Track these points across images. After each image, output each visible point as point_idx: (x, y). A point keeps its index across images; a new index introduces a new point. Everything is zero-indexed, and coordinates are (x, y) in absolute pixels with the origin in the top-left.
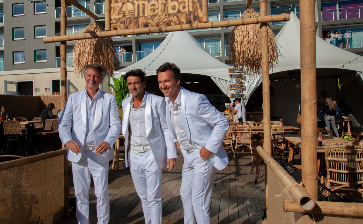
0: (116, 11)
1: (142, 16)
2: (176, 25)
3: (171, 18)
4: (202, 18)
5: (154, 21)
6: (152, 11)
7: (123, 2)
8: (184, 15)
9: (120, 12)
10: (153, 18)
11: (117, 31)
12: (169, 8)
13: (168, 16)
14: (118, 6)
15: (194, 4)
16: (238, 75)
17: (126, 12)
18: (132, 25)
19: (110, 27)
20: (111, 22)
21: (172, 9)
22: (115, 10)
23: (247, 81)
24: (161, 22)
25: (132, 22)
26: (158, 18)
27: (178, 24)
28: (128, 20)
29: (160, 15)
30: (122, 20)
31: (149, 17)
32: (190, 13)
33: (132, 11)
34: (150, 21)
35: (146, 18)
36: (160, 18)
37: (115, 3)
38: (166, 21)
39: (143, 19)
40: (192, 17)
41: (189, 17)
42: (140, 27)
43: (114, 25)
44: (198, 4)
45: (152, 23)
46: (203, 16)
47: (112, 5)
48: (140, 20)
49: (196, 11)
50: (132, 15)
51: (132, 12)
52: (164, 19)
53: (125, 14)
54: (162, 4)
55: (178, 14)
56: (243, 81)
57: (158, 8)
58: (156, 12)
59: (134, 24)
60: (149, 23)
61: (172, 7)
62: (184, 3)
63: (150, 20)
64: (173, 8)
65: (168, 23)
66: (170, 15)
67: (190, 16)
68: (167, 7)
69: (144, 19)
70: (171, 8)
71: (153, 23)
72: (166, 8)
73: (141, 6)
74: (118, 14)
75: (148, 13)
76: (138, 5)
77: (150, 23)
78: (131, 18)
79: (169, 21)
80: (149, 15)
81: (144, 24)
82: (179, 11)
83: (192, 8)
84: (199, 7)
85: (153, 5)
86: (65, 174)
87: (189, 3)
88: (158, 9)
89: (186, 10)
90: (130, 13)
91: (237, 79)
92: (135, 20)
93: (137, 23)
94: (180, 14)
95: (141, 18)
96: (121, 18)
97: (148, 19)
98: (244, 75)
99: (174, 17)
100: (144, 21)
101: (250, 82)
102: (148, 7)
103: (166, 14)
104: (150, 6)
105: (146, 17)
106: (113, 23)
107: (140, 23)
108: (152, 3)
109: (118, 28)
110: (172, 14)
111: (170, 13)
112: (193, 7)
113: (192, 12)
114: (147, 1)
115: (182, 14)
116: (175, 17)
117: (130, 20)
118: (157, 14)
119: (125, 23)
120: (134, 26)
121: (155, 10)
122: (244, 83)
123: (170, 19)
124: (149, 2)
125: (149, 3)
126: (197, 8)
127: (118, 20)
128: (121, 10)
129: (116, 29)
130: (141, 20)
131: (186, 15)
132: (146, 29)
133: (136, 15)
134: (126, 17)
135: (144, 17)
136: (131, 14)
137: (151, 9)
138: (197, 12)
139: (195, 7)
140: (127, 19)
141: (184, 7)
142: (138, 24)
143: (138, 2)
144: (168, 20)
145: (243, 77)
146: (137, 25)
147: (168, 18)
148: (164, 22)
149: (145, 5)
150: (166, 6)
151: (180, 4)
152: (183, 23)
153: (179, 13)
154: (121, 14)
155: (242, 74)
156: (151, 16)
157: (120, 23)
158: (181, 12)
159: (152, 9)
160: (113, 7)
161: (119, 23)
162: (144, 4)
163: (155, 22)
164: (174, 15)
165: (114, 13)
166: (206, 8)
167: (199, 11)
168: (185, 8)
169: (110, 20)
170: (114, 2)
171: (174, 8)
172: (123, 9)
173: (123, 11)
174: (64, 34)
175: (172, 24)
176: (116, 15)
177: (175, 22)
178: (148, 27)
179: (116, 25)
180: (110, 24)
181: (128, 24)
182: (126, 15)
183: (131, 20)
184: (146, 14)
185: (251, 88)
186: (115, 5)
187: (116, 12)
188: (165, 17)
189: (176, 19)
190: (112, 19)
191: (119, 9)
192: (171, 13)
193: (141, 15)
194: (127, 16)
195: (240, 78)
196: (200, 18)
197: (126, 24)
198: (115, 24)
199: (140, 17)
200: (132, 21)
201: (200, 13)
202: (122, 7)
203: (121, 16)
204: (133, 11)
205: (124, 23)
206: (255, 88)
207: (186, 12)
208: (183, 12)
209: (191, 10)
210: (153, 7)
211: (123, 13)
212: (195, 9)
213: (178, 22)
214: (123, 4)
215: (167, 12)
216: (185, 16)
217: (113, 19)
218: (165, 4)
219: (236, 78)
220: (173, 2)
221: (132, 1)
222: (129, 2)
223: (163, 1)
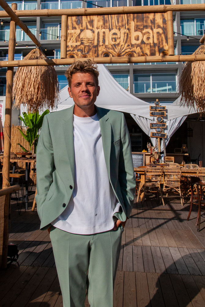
0: (74, 38)
1: (103, 45)
2: (139, 56)
4: (168, 51)
6: (113, 40)
7: (82, 29)
8: (148, 47)
9: (78, 39)
10: (114, 48)
11: (74, 59)
12: (131, 38)
13: (130, 47)
14: (75, 33)
15: (159, 36)
16: (159, 114)
17: (84, 40)
18: (91, 53)
19: (66, 55)
20: (68, 49)
21: (135, 39)
22: (72, 37)
23: (168, 119)
24: (123, 52)
25: (91, 51)
26: (120, 48)
27: (142, 55)
28: (86, 48)
29: (122, 45)
30: (79, 48)
31: (110, 46)
32: (155, 45)
33: (91, 39)
34: (110, 51)
35: (106, 47)
36: (122, 48)
37: (73, 29)
38: (128, 52)
39: (103, 48)
40: (157, 48)
41: (154, 49)
42: (100, 57)
43: (70, 52)
44: (163, 36)
45: (113, 53)
46: (169, 48)
47: (69, 31)
48: (100, 49)
49: (161, 43)
50: (91, 43)
51: (91, 40)
52: (127, 49)
53: (84, 42)
54: (125, 33)
55: (141, 45)
56: (165, 120)
57: (120, 37)
58: (118, 41)
59: (93, 53)
60: (110, 53)
61: (135, 37)
62: (148, 34)
63: (111, 49)
64: (136, 39)
65: (130, 54)
66: (132, 46)
67: (155, 47)
68: (130, 37)
69: (104, 48)
70: (134, 38)
71: (115, 52)
72: (129, 38)
73: (101, 35)
74: (75, 41)
75: (109, 42)
76: (98, 33)
77: (111, 52)
78: (90, 46)
79: (131, 52)
80: (110, 44)
81: (104, 53)
82: (143, 42)
83: (157, 40)
84: (164, 39)
85: (115, 34)
86: (5, 217)
87: (154, 34)
88: (120, 38)
89: (151, 41)
90: (88, 40)
91: (159, 117)
92: (95, 49)
93: (97, 52)
94: (144, 45)
95: (101, 47)
96: (79, 45)
97: (109, 49)
98: (166, 114)
99: (137, 48)
100: (105, 50)
101: (172, 122)
102: (109, 36)
103: (129, 44)
104: (111, 34)
105: (107, 46)
106: (69, 50)
107: (100, 52)
108: (114, 31)
109: (75, 56)
110: (135, 44)
111: (132, 43)
112: (158, 39)
113: (157, 43)
114: (108, 30)
115: (145, 45)
116: (139, 48)
117: (89, 48)
118: (119, 44)
119: (83, 51)
120: (93, 55)
121: (117, 39)
122: (166, 122)
123: (133, 49)
124: (110, 30)
125: (111, 32)
126: (162, 40)
127: (75, 47)
128: (79, 37)
129: (72, 57)
130: (101, 49)
131: (151, 46)
132: (107, 59)
133: (96, 43)
134: (84, 45)
135: (104, 46)
136: (90, 42)
137: (112, 38)
138: (162, 44)
139: (160, 39)
140: (85, 47)
141: (148, 38)
142: (98, 53)
143: (98, 29)
144: (131, 50)
145: (165, 116)
146: (96, 54)
147: (130, 49)
148: (127, 53)
149: (106, 34)
150: (129, 35)
151: (144, 34)
152: (147, 55)
153: (143, 45)
154: (78, 41)
155: (164, 113)
156: (112, 45)
157: (78, 50)
158: (145, 43)
159: (114, 38)
160: (70, 34)
161: (76, 51)
162: (104, 33)
163: (116, 52)
164: (138, 46)
165: (71, 40)
166: (172, 41)
167: (164, 44)
168: (150, 40)
169: (67, 46)
170: (71, 28)
171: (137, 39)
172: (82, 36)
173: (81, 38)
174: (12, 60)
175: (135, 55)
176: (73, 42)
177: (138, 53)
178: (108, 56)
179: (72, 52)
180: (67, 51)
181: (86, 52)
182: (84, 43)
183: (90, 48)
184: (107, 43)
185: (174, 127)
186: (73, 31)
187: (74, 39)
188: (127, 47)
189: (140, 50)
190: (68, 46)
191: (76, 36)
192: (134, 44)
193: (101, 43)
194: (85, 44)
195: (162, 116)
196: (166, 50)
197: (85, 52)
198: (72, 51)
199: (100, 46)
200: (91, 49)
201: (165, 46)
202: (80, 34)
203: (79, 43)
204: (92, 39)
205: (82, 51)
206: (177, 127)
207: (150, 43)
208: (147, 44)
209: (156, 41)
210: (114, 36)
211: (81, 41)
212: (160, 41)
213: (141, 54)
214: (82, 31)
215: (129, 42)
216: (150, 48)
217: (70, 46)
218: (128, 34)
219: (158, 117)
220: (136, 32)
221: (91, 28)
222: (87, 29)
223: (125, 30)
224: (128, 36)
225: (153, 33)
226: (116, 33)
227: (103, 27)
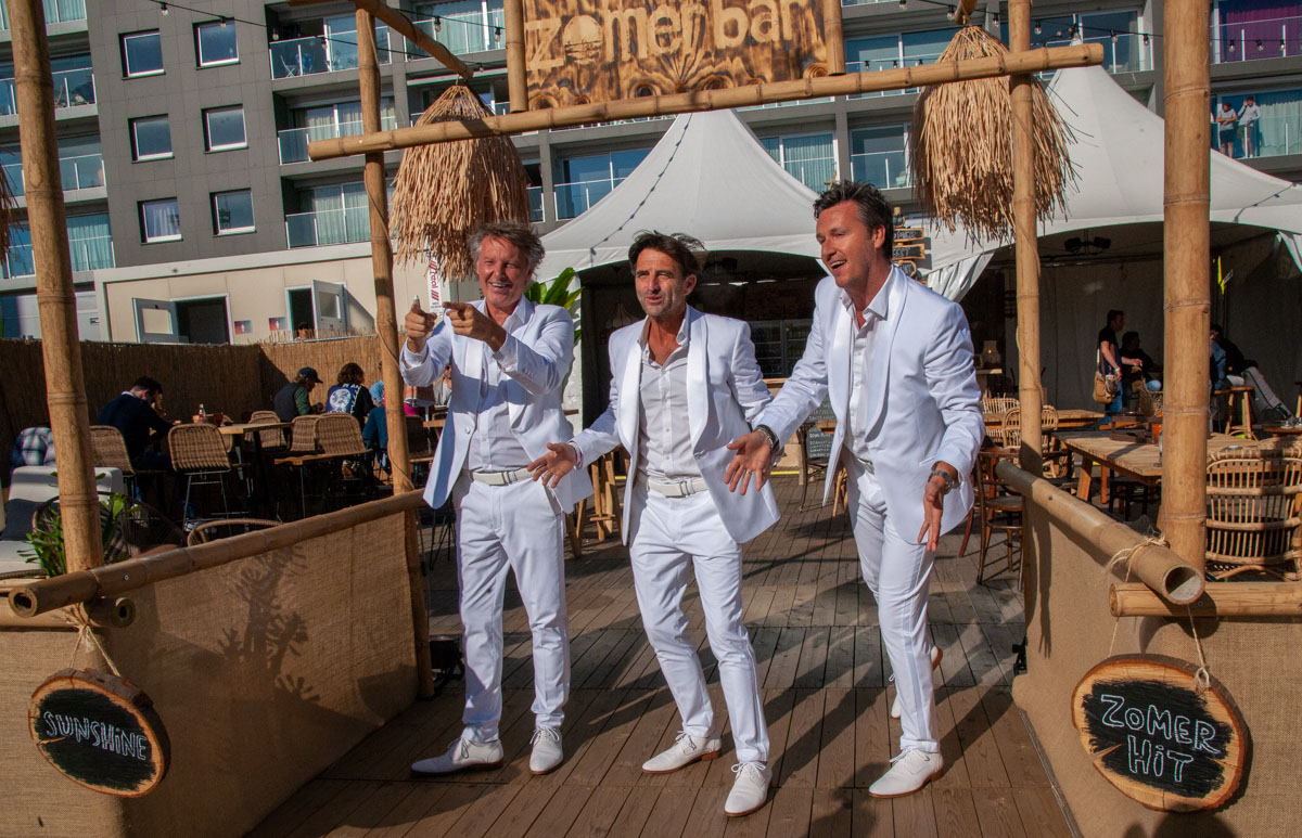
0: (544, 46)
1: (631, 61)
2: (740, 84)
3: (725, 64)
4: (826, 62)
5: (668, 76)
6: (662, 41)
7: (565, 13)
8: (767, 53)
9: (555, 47)
10: (666, 65)
11: (549, 110)
12: (715, 31)
13: (713, 58)
14: (548, 30)
15: (799, 17)
16: (905, 253)
17: (575, 49)
18: (597, 89)
19: (527, 100)
20: (530, 83)
21: (726, 34)
22: (539, 43)
23: (934, 269)
24: (693, 76)
25: (598, 81)
26: (682, 64)
27: (749, 83)
28: (582, 75)
29: (688, 56)
30: (563, 74)
31: (653, 62)
32: (786, 45)
33: (595, 45)
34: (655, 75)
35: (641, 64)
36: (688, 65)
37: (538, 18)
38: (708, 75)
39: (632, 70)
40: (792, 57)
41: (783, 58)
42: (626, 98)
43: (537, 91)
44: (809, 14)
45: (664, 82)
46: (829, 53)
47: (528, 26)
48: (623, 72)
49: (804, 40)
50: (596, 56)
51: (596, 48)
52: (703, 67)
53: (574, 55)
54: (694, 16)
55: (746, 51)
56: (923, 272)
57: (681, 31)
58: (675, 44)
59: (603, 86)
60: (654, 83)
61: (725, 27)
62: (764, 14)
63: (657, 71)
64: (730, 32)
65: (714, 81)
66: (719, 54)
67: (787, 54)
68: (711, 29)
69: (636, 70)
70: (722, 31)
71: (668, 80)
72: (707, 30)
73: (625, 27)
74: (550, 55)
75: (649, 48)
76: (616, 23)
77: (657, 81)
78: (595, 68)
79: (716, 74)
80: (654, 55)
81: (637, 84)
82: (749, 40)
83: (791, 30)
84: (813, 25)
85: (664, 21)
87: (783, 12)
88: (680, 33)
89: (774, 35)
90: (588, 49)
91: (903, 264)
92: (608, 74)
93: (614, 84)
94: (754, 50)
95: (627, 65)
96: (562, 68)
97: (650, 69)
98: (927, 252)
99: (734, 61)
100: (637, 75)
101: (945, 275)
102: (648, 29)
103: (709, 49)
104: (653, 24)
105: (643, 61)
106: (535, 86)
107: (625, 84)
108: (659, 13)
109: (553, 101)
110: (728, 48)
111: (718, 47)
112: (795, 26)
113: (791, 41)
114: (642, 10)
115: (758, 49)
116: (738, 60)
117: (592, 74)
118: (678, 53)
119: (576, 85)
120: (604, 92)
121: (671, 37)
122: (927, 276)
123: (722, 65)
124: (649, 12)
125: (652, 17)
126: (807, 29)
127: (550, 75)
128: (560, 42)
129: (544, 105)
130: (628, 74)
131: (774, 52)
132: (645, 104)
133: (610, 57)
134: (576, 64)
135: (635, 64)
136: (593, 52)
137: (657, 36)
138: (809, 40)
139: (802, 25)
140: (579, 72)
141: (765, 27)
142: (619, 86)
143: (615, 12)
144: (715, 70)
145: (923, 257)
146: (614, 90)
147: (714, 65)
148: (703, 78)
149: (639, 23)
150: (707, 23)
151: (751, 15)
152: (764, 79)
153: (751, 48)
154: (559, 54)
155: (918, 248)
156: (658, 59)
157: (559, 84)
158: (755, 44)
159: (663, 36)
160: (533, 33)
161: (555, 86)
162: (632, 20)
163: (672, 79)
164: (735, 52)
165: (538, 51)
166: (836, 28)
167: (815, 39)
168: (770, 31)
169: (526, 74)
170: (534, 16)
171: (732, 30)
172: (567, 37)
173: (565, 43)
174: (375, 129)
175: (728, 81)
176: (543, 59)
177: (738, 76)
178: (650, 94)
179: (544, 90)
180: (527, 89)
181: (584, 87)
182: (576, 59)
183: (595, 72)
184: (642, 54)
186: (539, 25)
187: (544, 48)
188: (704, 61)
189: (742, 66)
190: (531, 72)
191: (551, 38)
192: (724, 47)
193: (626, 56)
194: (579, 62)
195: (913, 260)
196: (819, 61)
197: (579, 86)
198: (541, 89)
199: (623, 63)
200: (597, 76)
201: (818, 47)
202: (560, 32)
203: (560, 62)
204: (598, 44)
205: (570, 84)
207: (773, 42)
208: (764, 44)
210: (663, 30)
211: (567, 52)
212: (802, 30)
213: (747, 76)
214: (565, 20)
215: (709, 44)
216: (771, 57)
217: (536, 73)
218: (703, 18)
219: (901, 262)
220: (728, 10)
221: (593, 9)
222: (582, 12)
223: (696, 7)
224: (703, 24)
225: (779, 9)
226: (668, 16)
227: (627, 4)
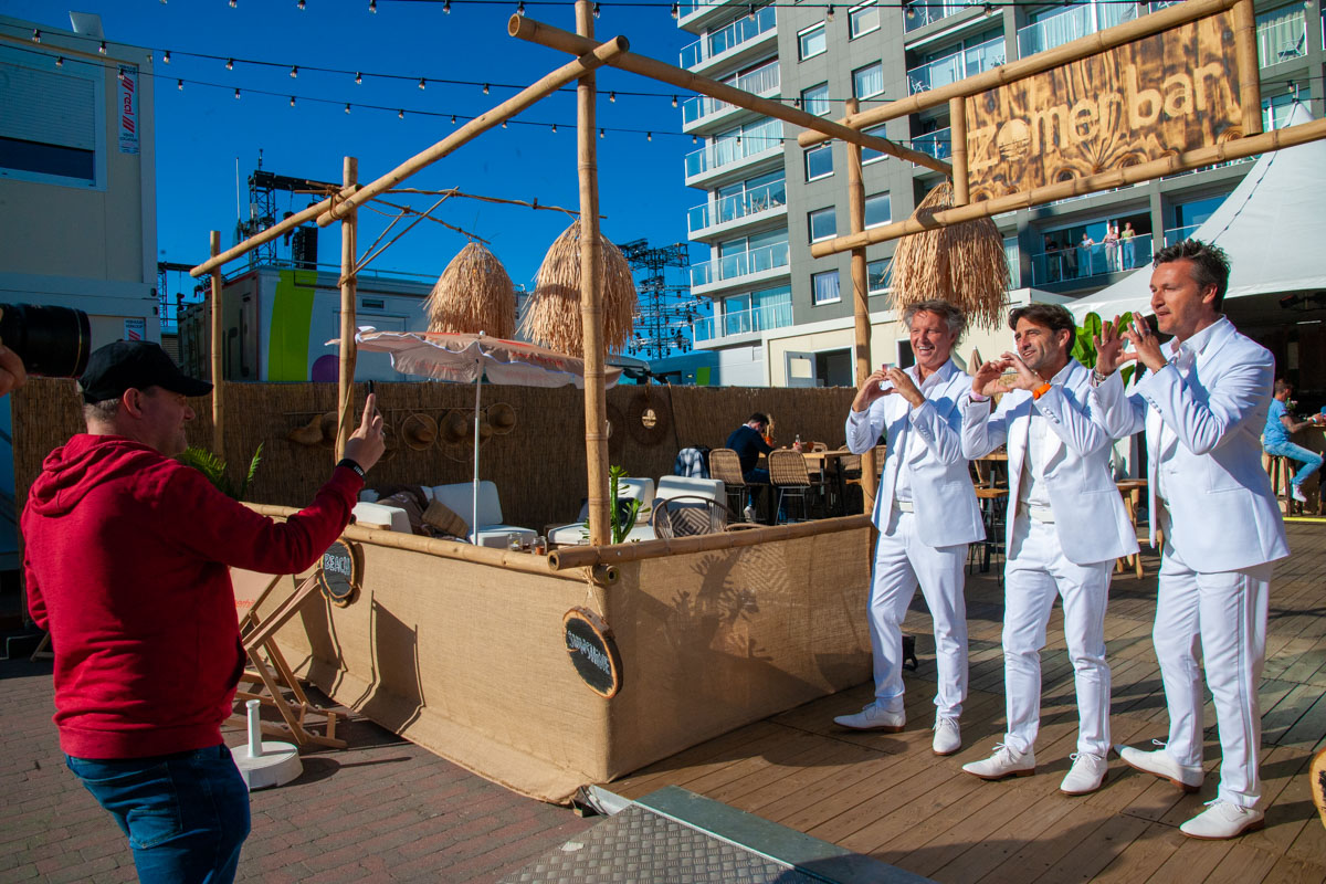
0: (982, 149)
1: (1054, 151)
2: (1154, 158)
3: (1140, 142)
4: (1241, 124)
5: (1086, 160)
6: (1081, 130)
7: (1000, 120)
8: (1181, 126)
9: (992, 149)
10: (1085, 151)
11: (984, 202)
12: (1130, 114)
13: (1128, 139)
14: (985, 136)
15: (1214, 87)
17: (1007, 148)
18: (1025, 179)
19: (968, 196)
20: (971, 181)
21: (1141, 114)
22: (978, 147)
24: (1109, 157)
25: (1026, 173)
26: (1099, 148)
27: (1162, 155)
28: (1013, 169)
29: (1104, 140)
30: (997, 171)
31: (1074, 150)
32: (1199, 115)
33: (1023, 143)
34: (1075, 161)
35: (1063, 154)
36: (1105, 148)
37: (978, 128)
38: (1123, 154)
39: (1055, 160)
40: (1206, 126)
41: (1196, 128)
42: (1049, 183)
43: (976, 187)
44: (1224, 83)
45: (1083, 166)
46: (1243, 114)
47: (970, 136)
48: (1047, 162)
49: (1218, 108)
50: (1024, 152)
51: (1025, 145)
52: (1118, 148)
53: (1007, 153)
54: (1111, 104)
55: (1159, 127)
57: (1098, 120)
58: (1093, 131)
59: (1030, 176)
60: (1074, 168)
61: (1140, 109)
62: (1177, 90)
63: (1076, 157)
64: (1144, 112)
65: (1128, 159)
66: (1134, 134)
67: (1201, 124)
68: (1127, 112)
69: (1059, 159)
70: (1137, 112)
71: (1086, 164)
72: (1123, 114)
73: (1049, 124)
74: (987, 157)
75: (1070, 137)
76: (1041, 122)
77: (1077, 166)
78: (1024, 162)
79: (1131, 152)
80: (1074, 144)
81: (1059, 171)
82: (1163, 117)
83: (1205, 100)
84: (1228, 92)
85: (1084, 113)
87: (1196, 85)
88: (1098, 121)
89: (1187, 108)
90: (1018, 147)
92: (1034, 166)
93: (1040, 174)
94: (1168, 125)
95: (1051, 156)
96: (996, 166)
97: (1070, 158)
99: (1149, 138)
100: (1060, 164)
102: (1069, 120)
103: (1124, 131)
104: (1073, 117)
105: (1064, 150)
106: (975, 183)
107: (1048, 172)
108: (1078, 107)
109: (989, 194)
110: (1142, 128)
111: (1133, 128)
112: (1209, 96)
113: (1206, 110)
114: (1065, 107)
115: (1172, 123)
116: (1152, 136)
117: (1021, 168)
118: (1096, 138)
119: (1008, 178)
120: (1031, 182)
121: (1089, 126)
123: (1136, 144)
124: (1070, 107)
125: (1072, 111)
126: (1222, 97)
127: (987, 173)
128: (995, 145)
129: (982, 198)
130: (1052, 163)
131: (1187, 124)
132: (1066, 186)
133: (1036, 150)
134: (1008, 161)
135: (1058, 153)
136: (1022, 149)
137: (1077, 128)
138: (1223, 108)
139: (1217, 93)
140: (1010, 167)
141: (1179, 102)
142: (1043, 174)
143: (1041, 112)
144: (1130, 149)
146: (1040, 178)
147: (1129, 145)
148: (1119, 157)
149: (1062, 118)
150: (1123, 108)
151: (1165, 93)
152: (1177, 150)
153: (1164, 124)
154: (994, 154)
156: (1078, 147)
157: (995, 179)
158: (1168, 119)
159: (1082, 126)
160: (974, 140)
161: (991, 181)
162: (1056, 117)
163: (1090, 162)
164: (1148, 130)
165: (977, 155)
166: (1252, 91)
167: (1230, 104)
168: (1183, 105)
169: (967, 175)
170: (975, 126)
171: (1147, 112)
172: (1000, 141)
173: (999, 145)
174: (860, 230)
175: (1142, 157)
176: (982, 160)
177: (1152, 151)
178: (1071, 178)
179: (983, 186)
180: (968, 187)
181: (1014, 179)
182: (1008, 157)
183: (1024, 164)
184: (1064, 144)
186: (979, 133)
187: (983, 151)
188: (1120, 142)
189: (1156, 141)
190: (971, 172)
191: (988, 142)
192: (1139, 127)
193: (1049, 147)
194: (1010, 159)
196: (1234, 125)
197: (1010, 178)
198: (980, 185)
199: (1048, 155)
200: (1025, 169)
201: (1233, 111)
202: (995, 137)
203: (995, 160)
204: (1026, 142)
205: (1002, 178)
207: (1186, 115)
208: (1177, 118)
209: (1202, 104)
210: (1083, 120)
211: (1001, 152)
212: (1216, 97)
213: (1161, 150)
214: (1000, 126)
215: (1125, 126)
216: (1184, 128)
217: (975, 172)
218: (1119, 104)
220: (1142, 93)
221: (1022, 113)
222: (1013, 117)
223: (1112, 96)
224: (1119, 110)
225: (1193, 83)
226: (1086, 108)
227: (1051, 103)
